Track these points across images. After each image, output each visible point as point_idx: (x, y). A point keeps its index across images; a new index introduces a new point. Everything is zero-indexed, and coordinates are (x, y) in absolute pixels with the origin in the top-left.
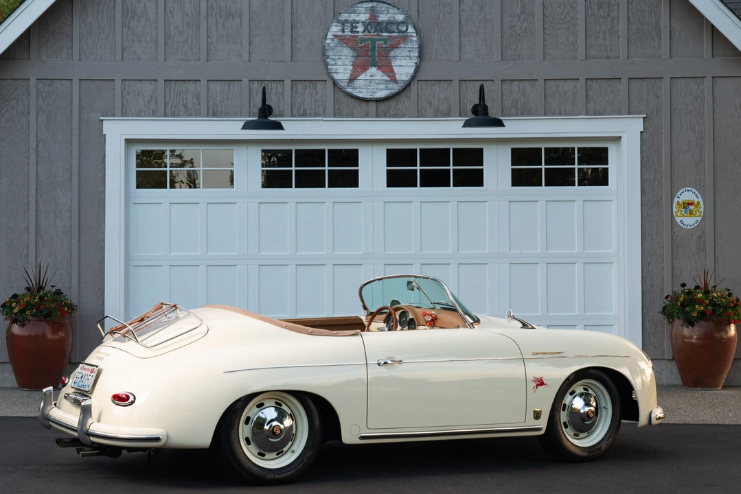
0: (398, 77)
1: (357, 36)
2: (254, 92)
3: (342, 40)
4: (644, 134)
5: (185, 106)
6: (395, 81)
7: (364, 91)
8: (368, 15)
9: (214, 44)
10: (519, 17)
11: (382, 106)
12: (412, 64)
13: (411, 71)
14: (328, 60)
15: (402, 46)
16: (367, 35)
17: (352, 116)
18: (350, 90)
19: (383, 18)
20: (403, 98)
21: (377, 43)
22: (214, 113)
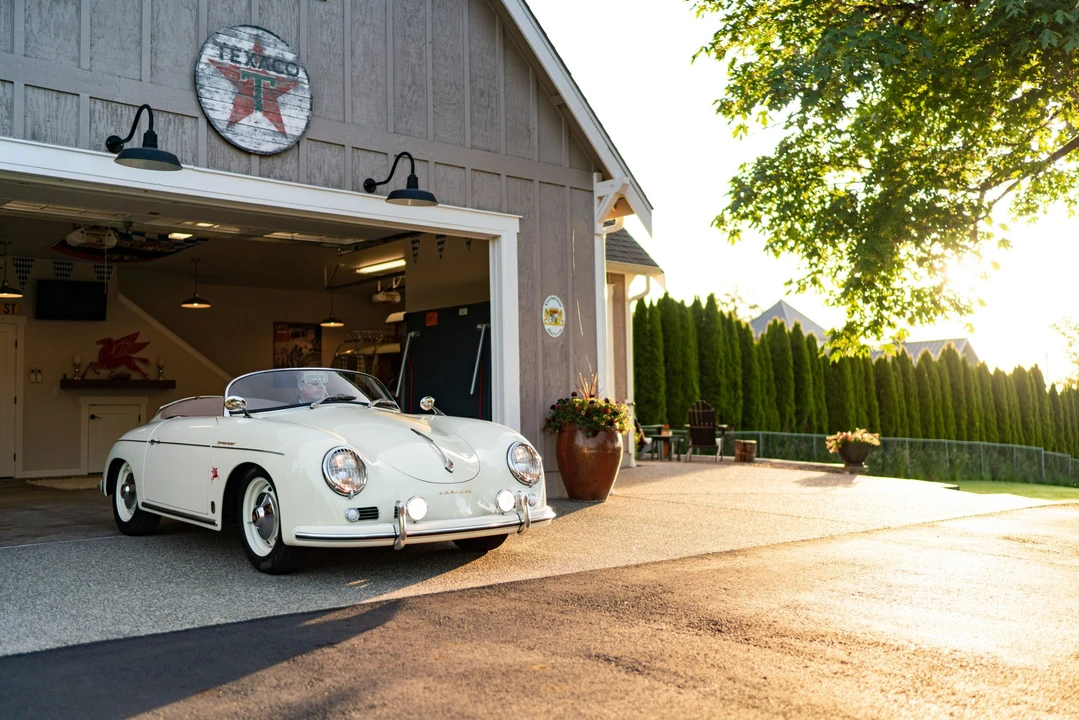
0: (287, 130)
1: (238, 68)
2: (97, 115)
3: (221, 69)
4: (520, 235)
6: (284, 134)
8: (252, 45)
9: (36, 33)
10: (410, 87)
11: (266, 163)
12: (303, 117)
13: (303, 125)
14: (201, 90)
15: (292, 91)
16: (249, 69)
17: (229, 169)
18: (229, 135)
19: (270, 51)
20: (290, 158)
21: (263, 82)
22: (35, 134)
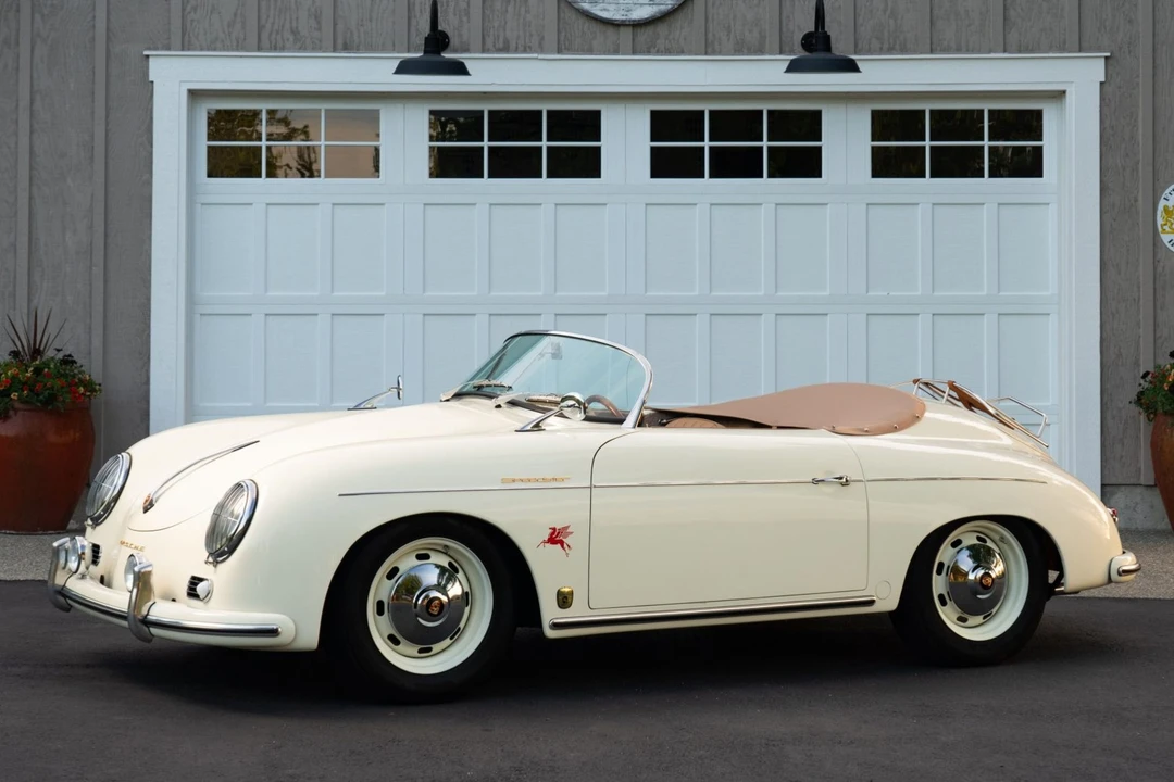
2: (417, 8)
4: (1106, 85)
5: (295, 32)
7: (612, 7)
11: (644, 35)
17: (590, 51)
18: (586, 5)
20: (679, 20)
22: (345, 44)
